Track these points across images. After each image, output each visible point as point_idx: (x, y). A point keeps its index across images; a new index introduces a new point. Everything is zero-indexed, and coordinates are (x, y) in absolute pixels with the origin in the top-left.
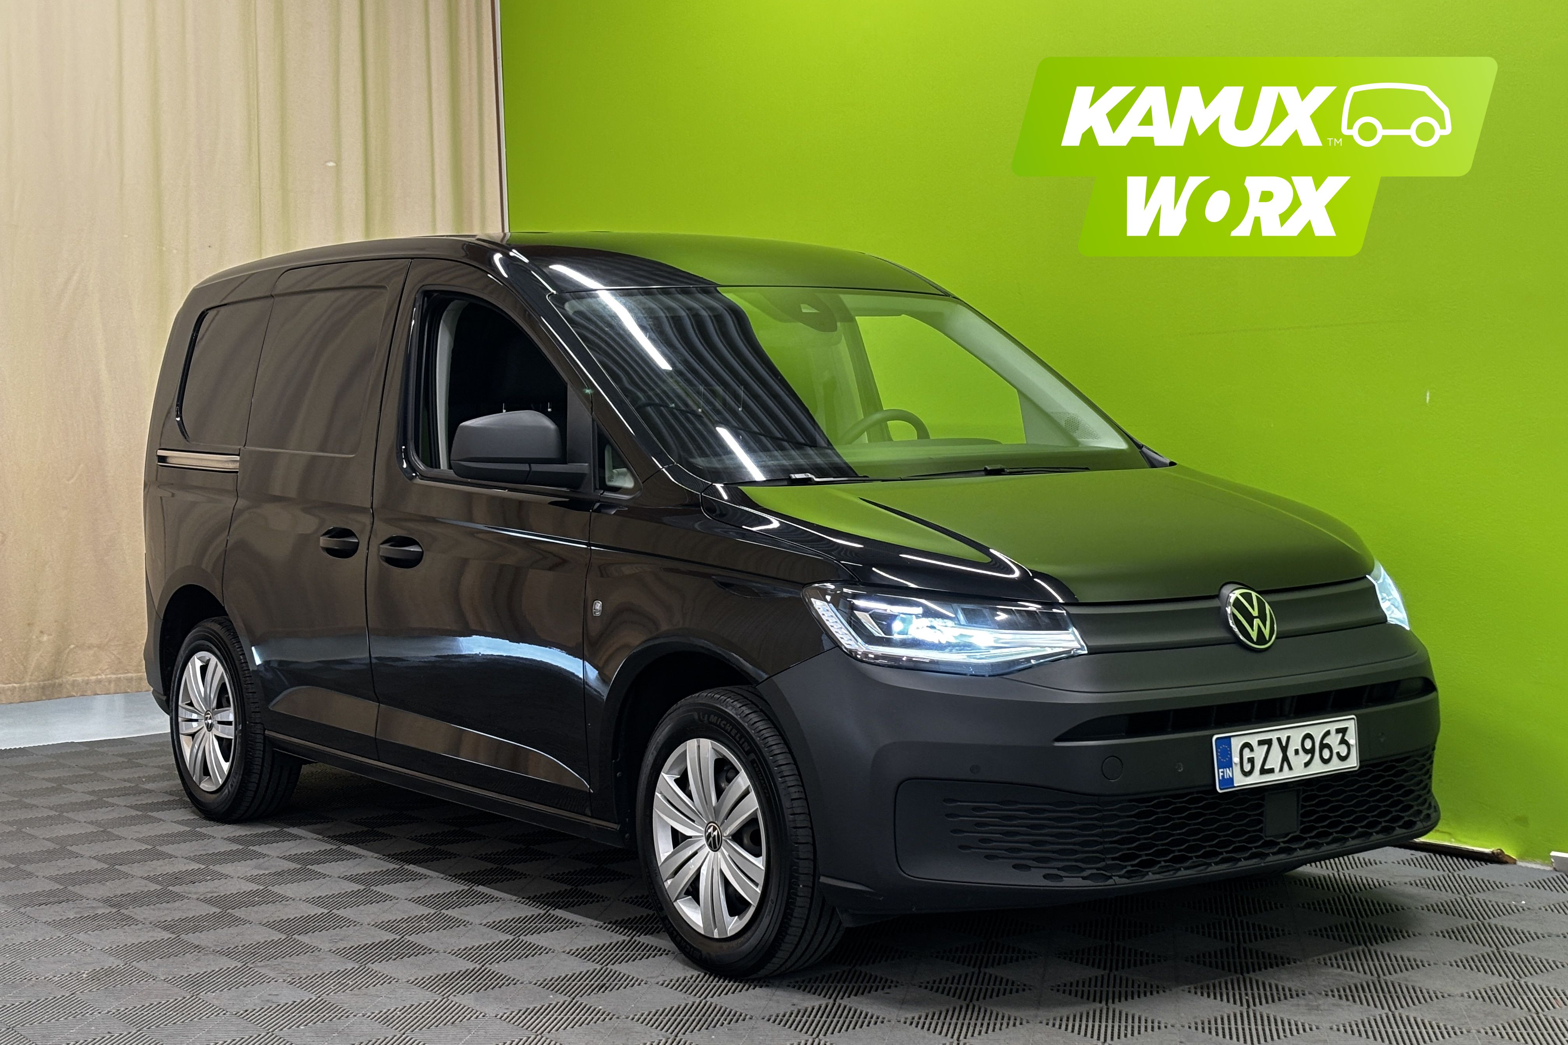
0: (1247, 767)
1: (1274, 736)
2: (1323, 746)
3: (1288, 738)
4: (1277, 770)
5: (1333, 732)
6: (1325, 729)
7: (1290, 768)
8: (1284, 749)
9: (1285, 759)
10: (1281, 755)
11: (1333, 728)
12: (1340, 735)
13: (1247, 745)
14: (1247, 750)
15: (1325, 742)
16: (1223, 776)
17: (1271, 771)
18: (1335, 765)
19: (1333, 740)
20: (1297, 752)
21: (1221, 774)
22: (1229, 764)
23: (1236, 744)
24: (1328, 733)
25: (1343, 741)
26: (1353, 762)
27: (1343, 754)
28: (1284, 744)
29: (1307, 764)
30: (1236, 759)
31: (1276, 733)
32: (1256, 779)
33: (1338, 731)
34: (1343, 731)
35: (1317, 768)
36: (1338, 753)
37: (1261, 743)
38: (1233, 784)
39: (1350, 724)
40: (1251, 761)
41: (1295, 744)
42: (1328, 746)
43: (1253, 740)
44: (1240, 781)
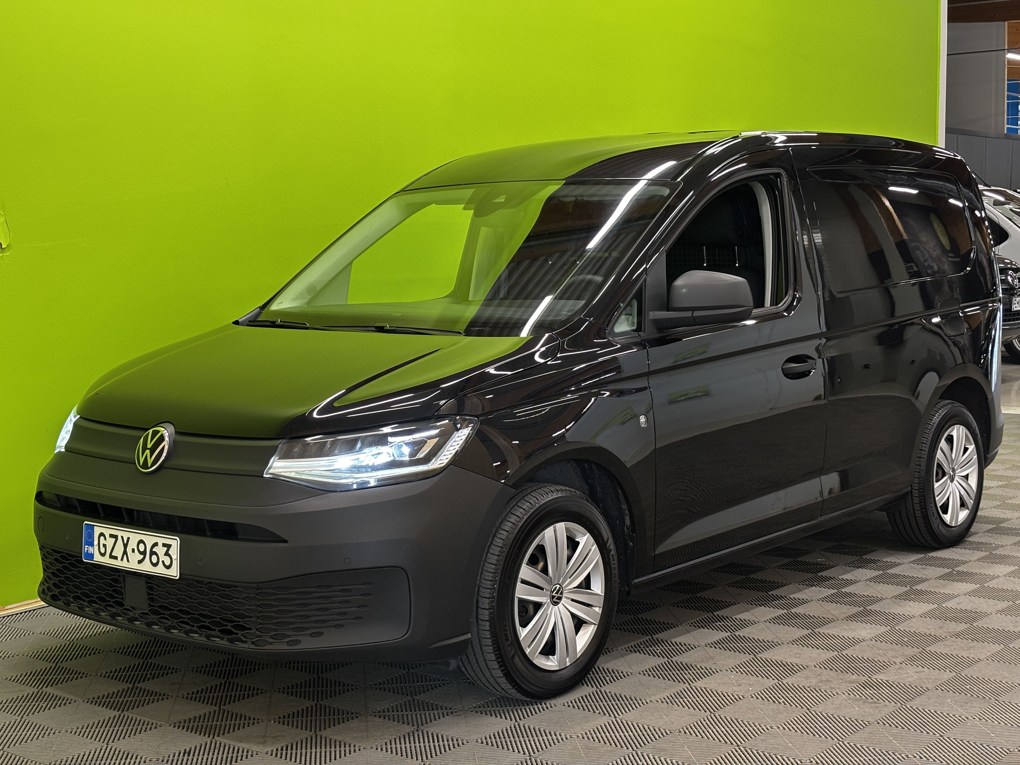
0: (103, 551)
1: (119, 534)
2: (153, 553)
3: (128, 539)
4: (119, 558)
5: (160, 544)
6: (155, 540)
7: (128, 561)
8: (125, 546)
9: (125, 553)
10: (123, 549)
11: (161, 541)
12: (166, 549)
13: (102, 534)
14: (102, 538)
15: (154, 550)
16: (87, 551)
17: (116, 558)
18: (160, 570)
19: (160, 550)
20: (133, 551)
21: (86, 549)
22: (92, 545)
23: (97, 531)
24: (156, 544)
25: (167, 554)
26: (174, 572)
27: (167, 563)
28: (125, 542)
29: (140, 562)
30: (96, 542)
31: (123, 533)
32: (106, 560)
33: (164, 545)
34: (168, 546)
35: (146, 567)
36: (163, 562)
37: (111, 536)
38: (93, 558)
39: (175, 543)
40: (105, 546)
41: (132, 544)
42: (156, 554)
43: (107, 532)
44: (98, 558)
